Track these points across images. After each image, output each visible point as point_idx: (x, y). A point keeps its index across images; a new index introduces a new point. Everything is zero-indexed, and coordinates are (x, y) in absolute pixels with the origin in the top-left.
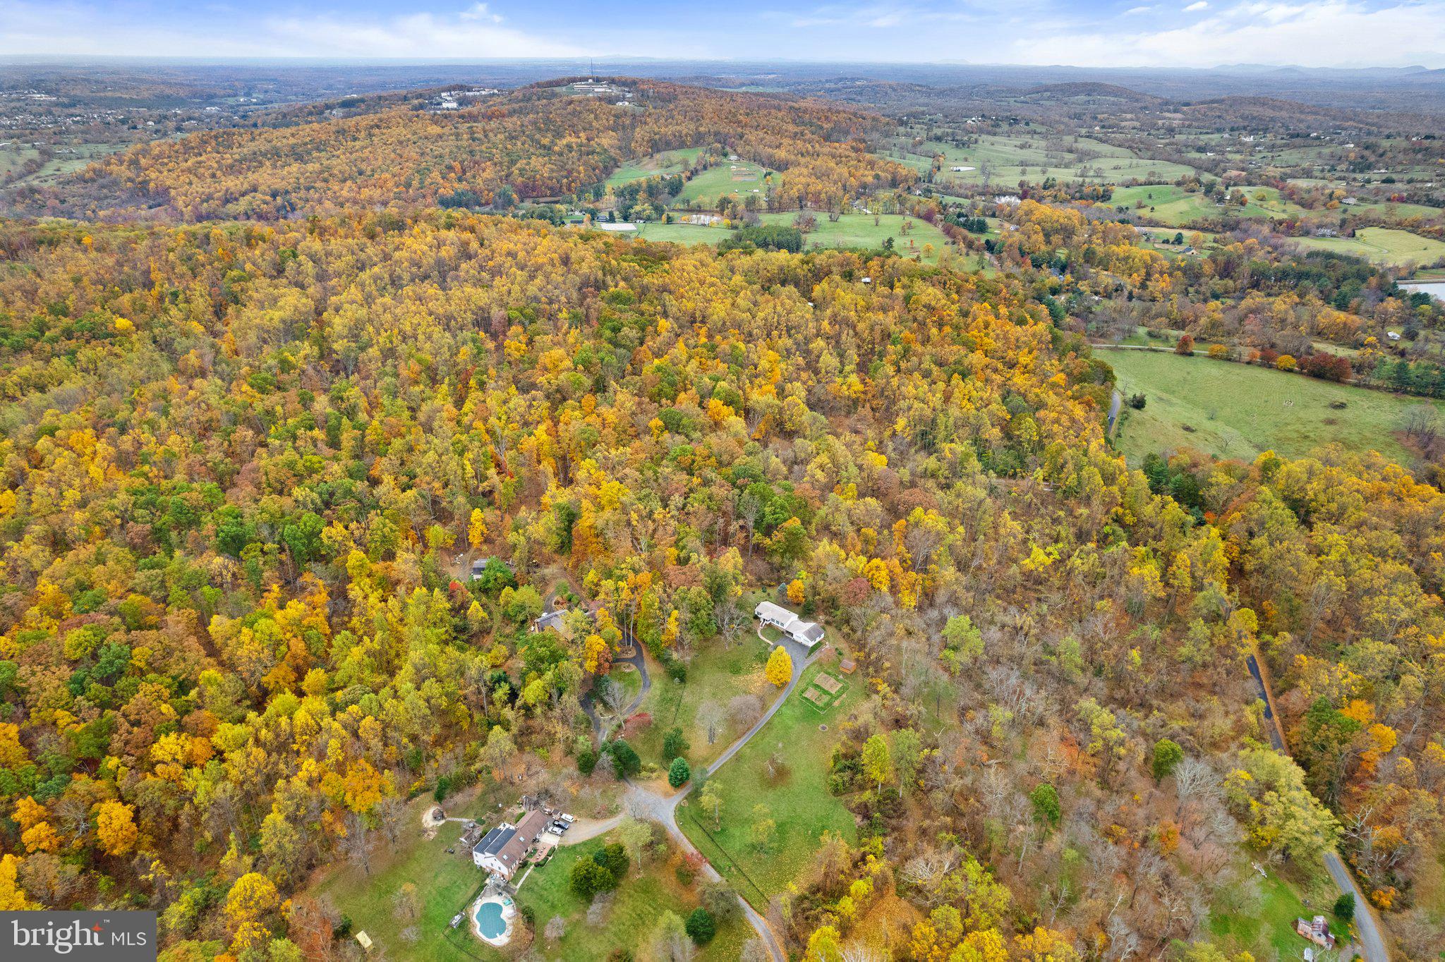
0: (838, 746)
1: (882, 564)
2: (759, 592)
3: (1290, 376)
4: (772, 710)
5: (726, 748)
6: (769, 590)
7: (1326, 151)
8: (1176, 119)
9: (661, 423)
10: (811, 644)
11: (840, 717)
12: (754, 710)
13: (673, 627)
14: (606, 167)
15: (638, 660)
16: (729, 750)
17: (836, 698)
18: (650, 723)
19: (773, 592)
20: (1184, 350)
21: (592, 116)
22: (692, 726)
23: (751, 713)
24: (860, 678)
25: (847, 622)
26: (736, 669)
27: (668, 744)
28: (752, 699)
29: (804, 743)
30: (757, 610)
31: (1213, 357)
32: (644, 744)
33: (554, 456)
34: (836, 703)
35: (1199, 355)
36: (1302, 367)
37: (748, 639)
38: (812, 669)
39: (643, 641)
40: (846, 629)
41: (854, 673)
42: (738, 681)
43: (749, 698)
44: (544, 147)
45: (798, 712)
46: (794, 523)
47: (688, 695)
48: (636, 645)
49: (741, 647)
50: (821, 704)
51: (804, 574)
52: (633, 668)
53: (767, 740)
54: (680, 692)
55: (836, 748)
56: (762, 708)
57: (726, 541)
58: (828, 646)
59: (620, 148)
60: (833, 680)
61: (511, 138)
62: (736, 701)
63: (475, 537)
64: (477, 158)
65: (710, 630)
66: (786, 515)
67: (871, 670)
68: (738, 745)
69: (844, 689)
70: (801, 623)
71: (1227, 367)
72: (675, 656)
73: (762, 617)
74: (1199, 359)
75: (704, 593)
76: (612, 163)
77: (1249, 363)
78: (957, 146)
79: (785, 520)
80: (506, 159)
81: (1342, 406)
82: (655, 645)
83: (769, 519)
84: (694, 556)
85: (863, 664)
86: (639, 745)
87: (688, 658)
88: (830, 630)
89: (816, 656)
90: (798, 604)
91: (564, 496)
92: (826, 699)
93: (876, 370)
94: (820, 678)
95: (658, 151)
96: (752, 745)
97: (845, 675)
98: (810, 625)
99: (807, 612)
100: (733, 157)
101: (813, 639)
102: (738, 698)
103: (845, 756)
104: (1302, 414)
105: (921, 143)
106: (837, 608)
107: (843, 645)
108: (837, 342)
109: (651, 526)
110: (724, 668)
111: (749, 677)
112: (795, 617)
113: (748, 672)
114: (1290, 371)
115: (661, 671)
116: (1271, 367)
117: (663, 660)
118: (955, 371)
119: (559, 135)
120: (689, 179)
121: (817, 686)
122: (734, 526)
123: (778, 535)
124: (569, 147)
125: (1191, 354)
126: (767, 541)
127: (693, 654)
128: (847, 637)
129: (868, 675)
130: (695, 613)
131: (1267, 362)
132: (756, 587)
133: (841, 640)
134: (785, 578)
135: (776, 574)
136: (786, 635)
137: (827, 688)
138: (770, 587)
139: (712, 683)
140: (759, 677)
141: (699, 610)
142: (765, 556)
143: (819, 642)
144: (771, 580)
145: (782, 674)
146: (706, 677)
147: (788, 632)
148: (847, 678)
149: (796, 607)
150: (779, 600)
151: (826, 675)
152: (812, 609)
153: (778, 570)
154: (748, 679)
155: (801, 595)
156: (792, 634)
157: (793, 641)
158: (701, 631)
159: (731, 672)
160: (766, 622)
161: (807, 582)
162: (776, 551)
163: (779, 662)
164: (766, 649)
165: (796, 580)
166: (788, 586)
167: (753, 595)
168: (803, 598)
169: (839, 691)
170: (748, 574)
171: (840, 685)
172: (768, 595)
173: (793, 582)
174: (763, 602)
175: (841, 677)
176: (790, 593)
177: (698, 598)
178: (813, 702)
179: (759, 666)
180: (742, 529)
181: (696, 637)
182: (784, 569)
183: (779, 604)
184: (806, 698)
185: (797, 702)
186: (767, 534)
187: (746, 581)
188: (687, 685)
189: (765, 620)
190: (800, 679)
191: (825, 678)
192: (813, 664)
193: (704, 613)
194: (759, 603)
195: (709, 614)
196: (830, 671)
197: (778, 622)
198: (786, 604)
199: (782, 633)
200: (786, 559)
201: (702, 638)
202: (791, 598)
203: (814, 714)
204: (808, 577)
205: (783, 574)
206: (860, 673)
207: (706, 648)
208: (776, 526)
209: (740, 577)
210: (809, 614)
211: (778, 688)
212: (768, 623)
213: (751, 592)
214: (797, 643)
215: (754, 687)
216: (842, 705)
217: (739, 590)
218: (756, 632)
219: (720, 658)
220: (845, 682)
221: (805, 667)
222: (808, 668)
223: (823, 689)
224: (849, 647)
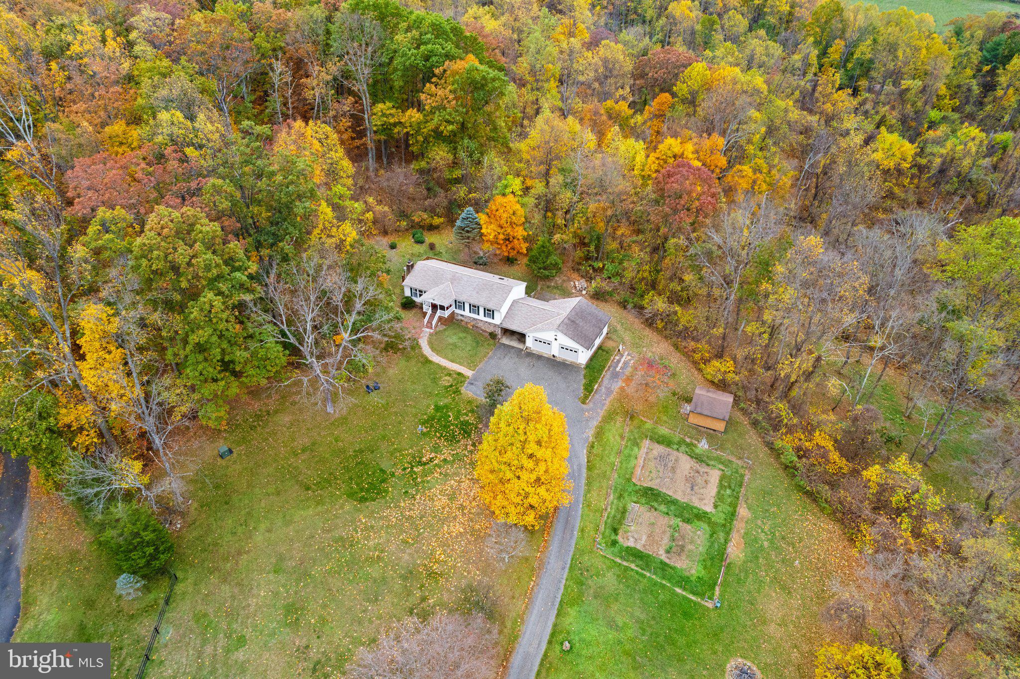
2: (406, 245)
4: (532, 635)
6: (430, 238)
10: (583, 356)
11: (773, 606)
17: (726, 529)
19: (445, 239)
24: (752, 438)
26: (368, 484)
30: (411, 281)
34: (735, 550)
37: (397, 371)
38: (612, 436)
41: (732, 425)
42: (379, 529)
50: (690, 566)
51: (516, 184)
58: (625, 355)
60: (686, 464)
66: (448, 47)
69: (731, 490)
70: (538, 304)
73: (425, 300)
75: (210, 228)
79: (449, 57)
83: (409, 57)
85: (747, 396)
88: (614, 313)
90: (510, 261)
92: (698, 538)
94: (647, 464)
97: (711, 434)
98: (565, 306)
99: (543, 276)
111: (416, 506)
113: (411, 484)
121: (651, 496)
123: (432, 94)
126: (413, 115)
129: (774, 424)
132: (397, 231)
133: (647, 332)
134: (468, 202)
135: (442, 193)
136: (505, 341)
137: (679, 492)
138: (432, 228)
139: (281, 558)
140: (452, 498)
141: (193, 294)
142: (411, 157)
143: (600, 348)
144: (432, 211)
145: (542, 491)
146: (259, 537)
147: (507, 332)
148: (722, 448)
149: (506, 268)
150: (462, 256)
151: (659, 449)
152: (555, 266)
153: (447, 184)
154: (416, 513)
155: (520, 232)
156: (522, 337)
157: (530, 354)
158: (227, 366)
159: (351, 495)
160: (439, 313)
161: (530, 201)
162: (437, 134)
163: (532, 448)
164: (457, 392)
165: (499, 199)
166: (482, 218)
167: (393, 247)
168: (525, 239)
169: (720, 497)
170: (371, 200)
171: (715, 476)
172: (432, 247)
173: (492, 206)
174: (420, 265)
175: (703, 445)
176: (489, 231)
177: (182, 248)
178: (664, 566)
179: (446, 453)
180: (341, 88)
181: (207, 390)
182: (457, 181)
183: (464, 264)
184: (635, 554)
185: (610, 580)
186: (410, 101)
187: (369, 215)
188: (179, 588)
189: (434, 307)
190: (589, 484)
191: (661, 458)
192: (609, 418)
193: (218, 302)
194: (410, 268)
195: (241, 306)
196: (663, 430)
197: (474, 308)
198: (479, 263)
199: (493, 336)
200: (462, 154)
201: (234, 390)
202: (495, 242)
203: (686, 615)
204: (526, 190)
205: (461, 191)
206: (746, 422)
207: (258, 417)
208: (428, 76)
209: (348, 203)
210: (547, 278)
211: (529, 531)
212: (447, 314)
213: (385, 241)
214: (539, 357)
215: (444, 544)
216: (755, 554)
217: (349, 231)
218: (416, 346)
219: (310, 449)
220: (719, 460)
221: (590, 433)
222: (599, 434)
223: (674, 502)
224: (676, 347)
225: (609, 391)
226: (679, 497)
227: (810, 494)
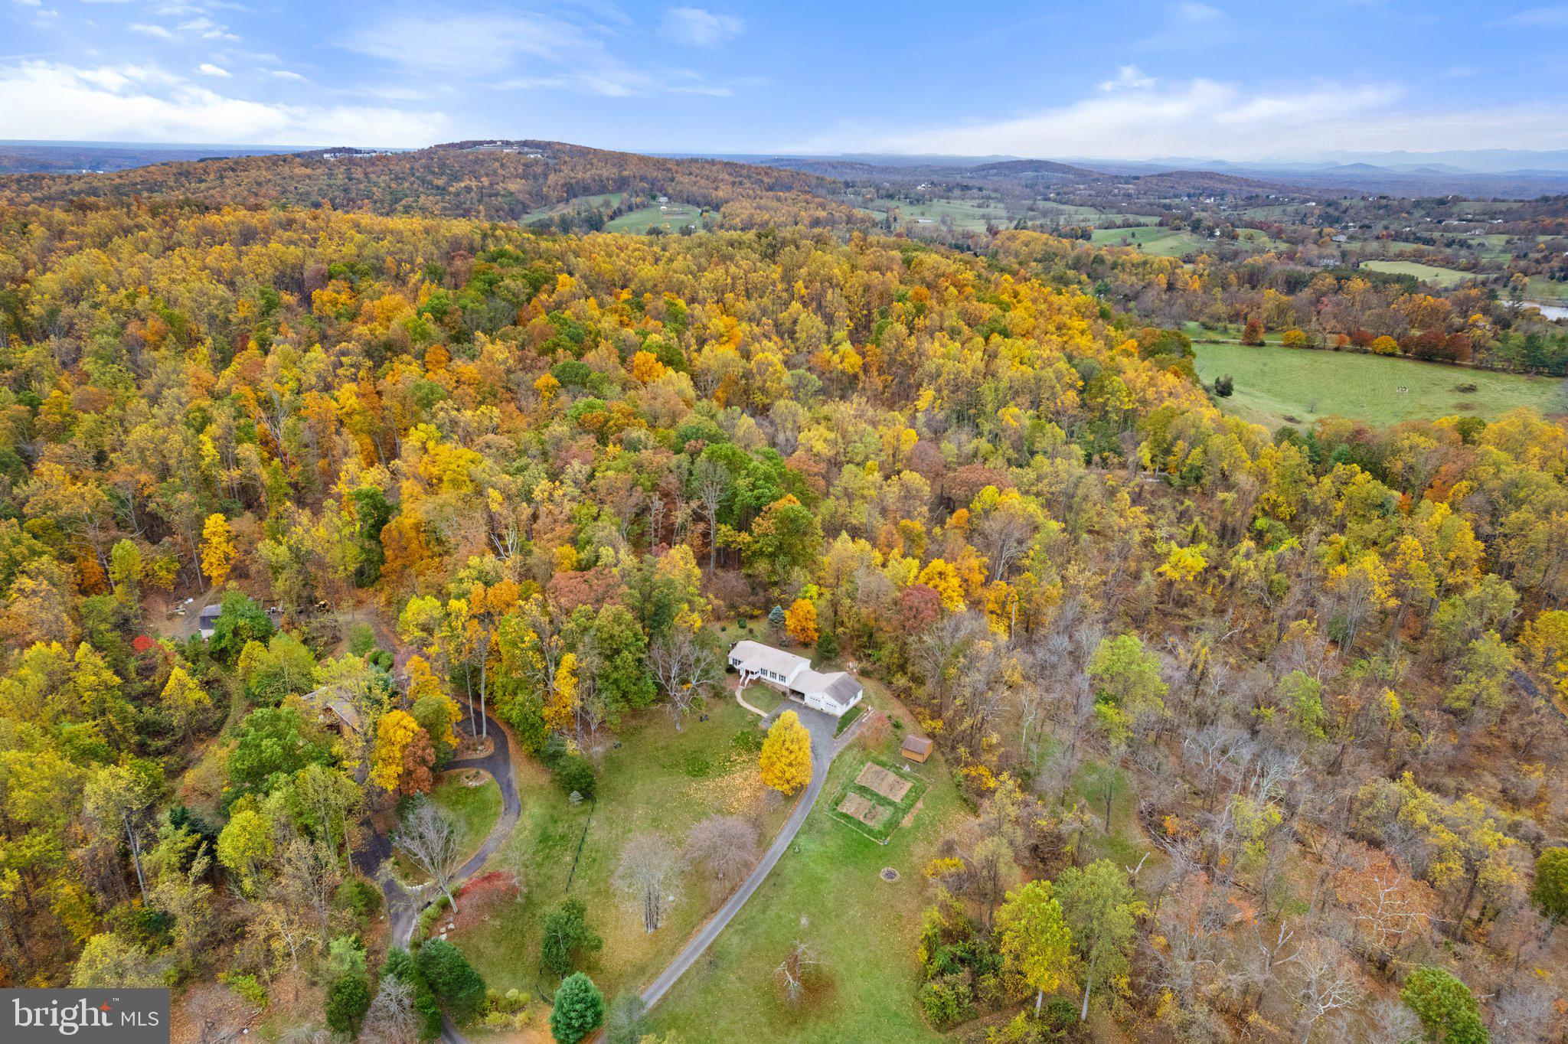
0: (935, 914)
1: (950, 568)
2: (733, 629)
3: (1391, 360)
4: (780, 844)
5: (686, 937)
6: (751, 625)
7: (1290, 209)
8: (1131, 188)
9: (554, 381)
10: (840, 710)
11: (920, 849)
12: (742, 847)
13: (565, 686)
14: (512, 210)
15: (496, 764)
16: (694, 941)
17: (905, 811)
18: (513, 891)
19: (760, 626)
20: (1252, 340)
21: (497, 164)
22: (605, 893)
23: (734, 854)
24: (943, 769)
25: (902, 668)
26: (698, 768)
27: (553, 941)
28: (735, 824)
29: (855, 912)
30: (734, 654)
31: (1290, 345)
32: (498, 943)
33: (371, 433)
34: (907, 822)
35: (1271, 345)
36: (1406, 349)
37: (719, 710)
38: (848, 758)
39: (508, 722)
40: (901, 681)
41: (930, 759)
42: (703, 790)
43: (730, 821)
44: (438, 187)
45: (832, 844)
46: (789, 503)
47: (598, 828)
48: (494, 729)
49: (706, 724)
50: (876, 825)
51: (814, 590)
52: (487, 777)
53: (772, 912)
54: (582, 820)
55: (931, 919)
56: (759, 843)
57: (669, 536)
58: (871, 713)
59: (530, 193)
60: (892, 777)
61: (397, 178)
62: (702, 832)
63: (212, 564)
64: (353, 195)
65: (642, 693)
66: (775, 490)
67: (962, 751)
68: (711, 929)
69: (916, 794)
70: (815, 674)
71: (1310, 355)
72: (572, 747)
73: (742, 668)
74: (1272, 349)
75: (629, 617)
76: (520, 206)
77: (1337, 349)
78: (911, 203)
79: (775, 498)
80: (389, 197)
81: (1471, 389)
82: (530, 728)
83: (746, 496)
84: (606, 552)
85: (946, 743)
86: (486, 946)
87: (599, 749)
88: (870, 685)
89: (853, 732)
90: (806, 645)
91: (372, 478)
92: (886, 813)
93: (880, 330)
94: (866, 774)
95: (575, 196)
96: (742, 925)
97: (914, 764)
98: (834, 677)
99: (825, 656)
100: (664, 199)
101: (844, 700)
102: (705, 823)
103: (948, 935)
104: (1424, 401)
105: (872, 200)
106: (878, 646)
107: (899, 711)
108: (820, 305)
109: (526, 510)
110: (677, 765)
111: (724, 782)
112: (803, 664)
113: (723, 771)
114: (1392, 355)
115: (544, 779)
116: (1366, 352)
117: (548, 758)
118: (993, 331)
119: (456, 178)
120: (612, 218)
121: (863, 790)
122: (681, 514)
123: (760, 525)
124: (468, 189)
125: (1262, 344)
126: (745, 537)
127: (610, 743)
128: (903, 695)
129: (958, 761)
130: (610, 658)
131: (1360, 344)
132: (727, 618)
133: (894, 701)
134: (779, 601)
135: (762, 594)
136: (792, 698)
137: (883, 791)
138: (752, 617)
139: (649, 798)
140: (746, 779)
141: (617, 652)
142: (741, 564)
143: (855, 707)
144: (753, 605)
145: (793, 770)
146: (637, 787)
147: (794, 692)
148: (918, 771)
149: (802, 650)
150: (772, 639)
151: (877, 768)
152: (834, 650)
153: (766, 586)
154: (724, 785)
155: (812, 625)
156: (802, 695)
157: (806, 707)
158: (625, 695)
159: (688, 773)
160: (750, 676)
161: (823, 602)
162: (761, 553)
163: (788, 744)
164: (756, 725)
165: (799, 601)
166: (787, 613)
167: (723, 630)
168: (816, 630)
169: (907, 796)
170: (711, 596)
171: (908, 785)
172: (751, 631)
173: (795, 605)
174: (741, 644)
175: (907, 769)
176: (791, 623)
177: (616, 627)
178: (860, 823)
179: (745, 757)
180: (698, 517)
181: (613, 707)
182: (775, 584)
183: (772, 645)
184: (845, 816)
185: (828, 826)
186: (743, 526)
187: (709, 607)
188: (597, 806)
189: (747, 672)
190: (828, 779)
191: (877, 773)
192: (850, 748)
193: (630, 657)
194: (734, 645)
195: (640, 660)
196: (884, 758)
197: (773, 675)
198: (784, 645)
199: (784, 694)
200: (778, 567)
201: (627, 709)
202: (795, 630)
203: (866, 846)
204: (821, 595)
205: (776, 592)
206: (943, 760)
207: (635, 729)
208: (758, 510)
209: (696, 599)
210: (829, 659)
211: (787, 798)
212: (755, 677)
213: (718, 625)
214: (813, 709)
215: (738, 801)
216: (918, 824)
217: (696, 620)
218: (733, 696)
219: (666, 748)
220: (915, 778)
221: (834, 755)
222: (840, 756)
223: (877, 795)
224: (911, 712)
225: (854, 733)
226: (882, 793)
227: (965, 800)
